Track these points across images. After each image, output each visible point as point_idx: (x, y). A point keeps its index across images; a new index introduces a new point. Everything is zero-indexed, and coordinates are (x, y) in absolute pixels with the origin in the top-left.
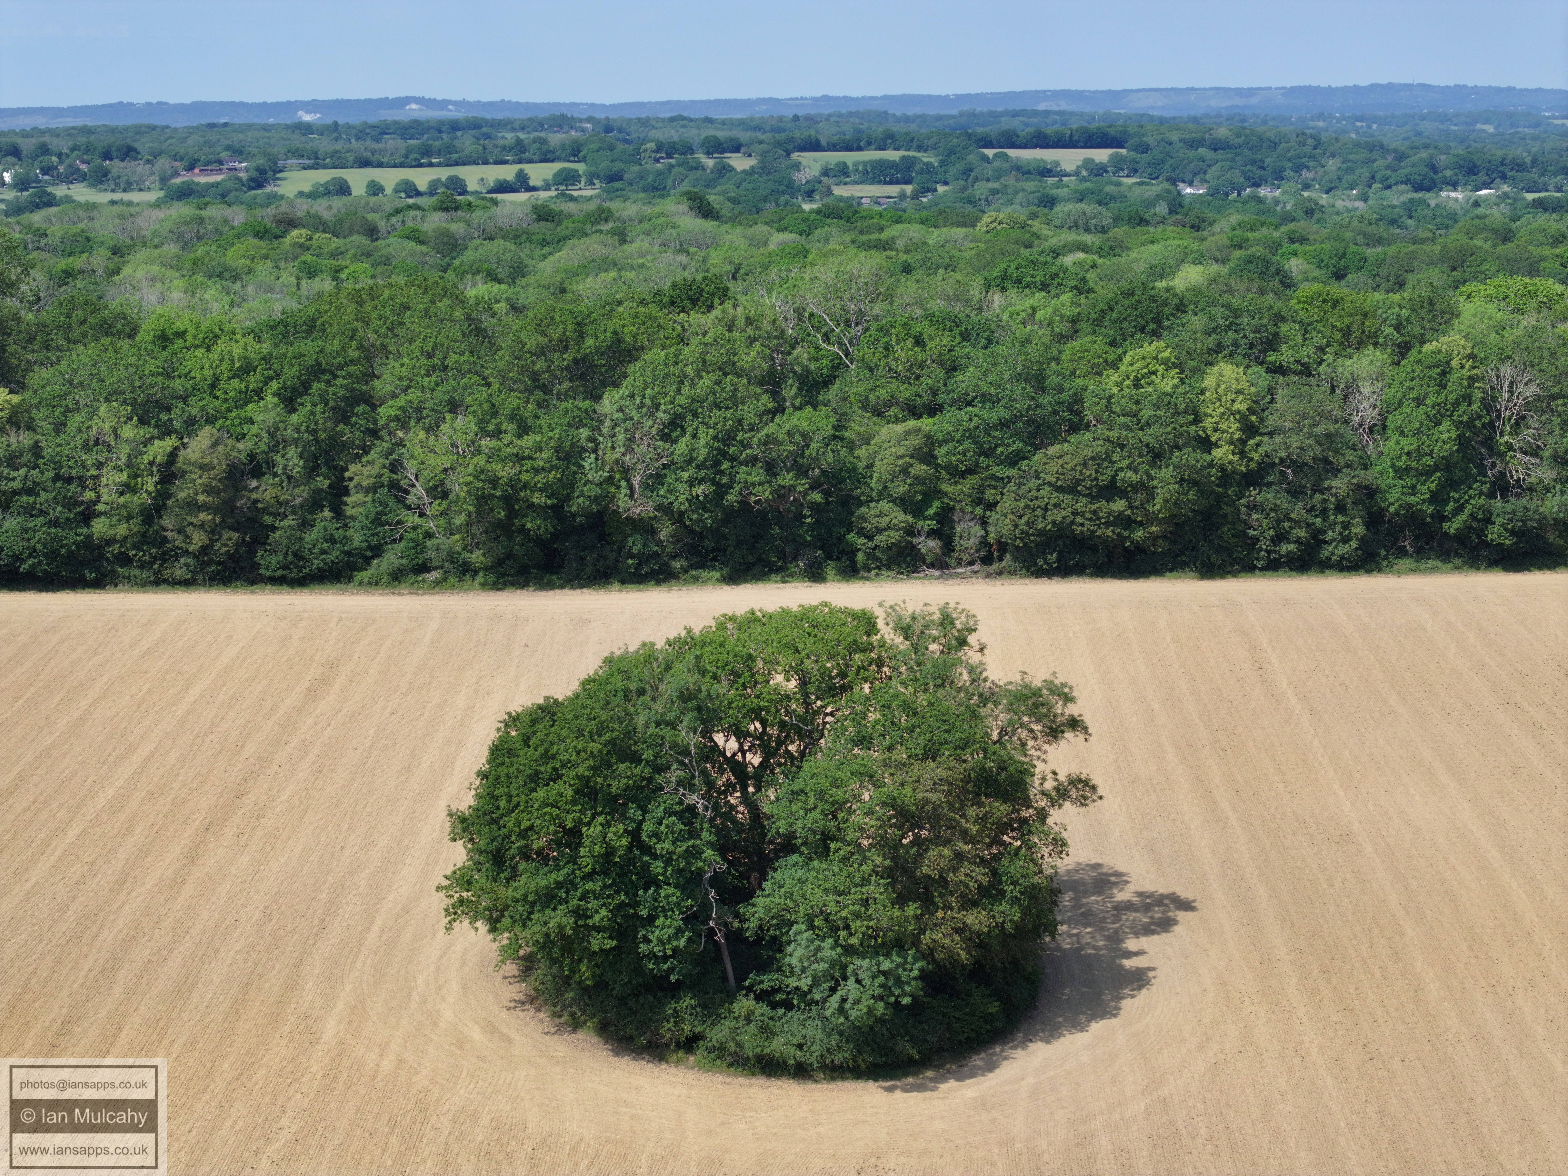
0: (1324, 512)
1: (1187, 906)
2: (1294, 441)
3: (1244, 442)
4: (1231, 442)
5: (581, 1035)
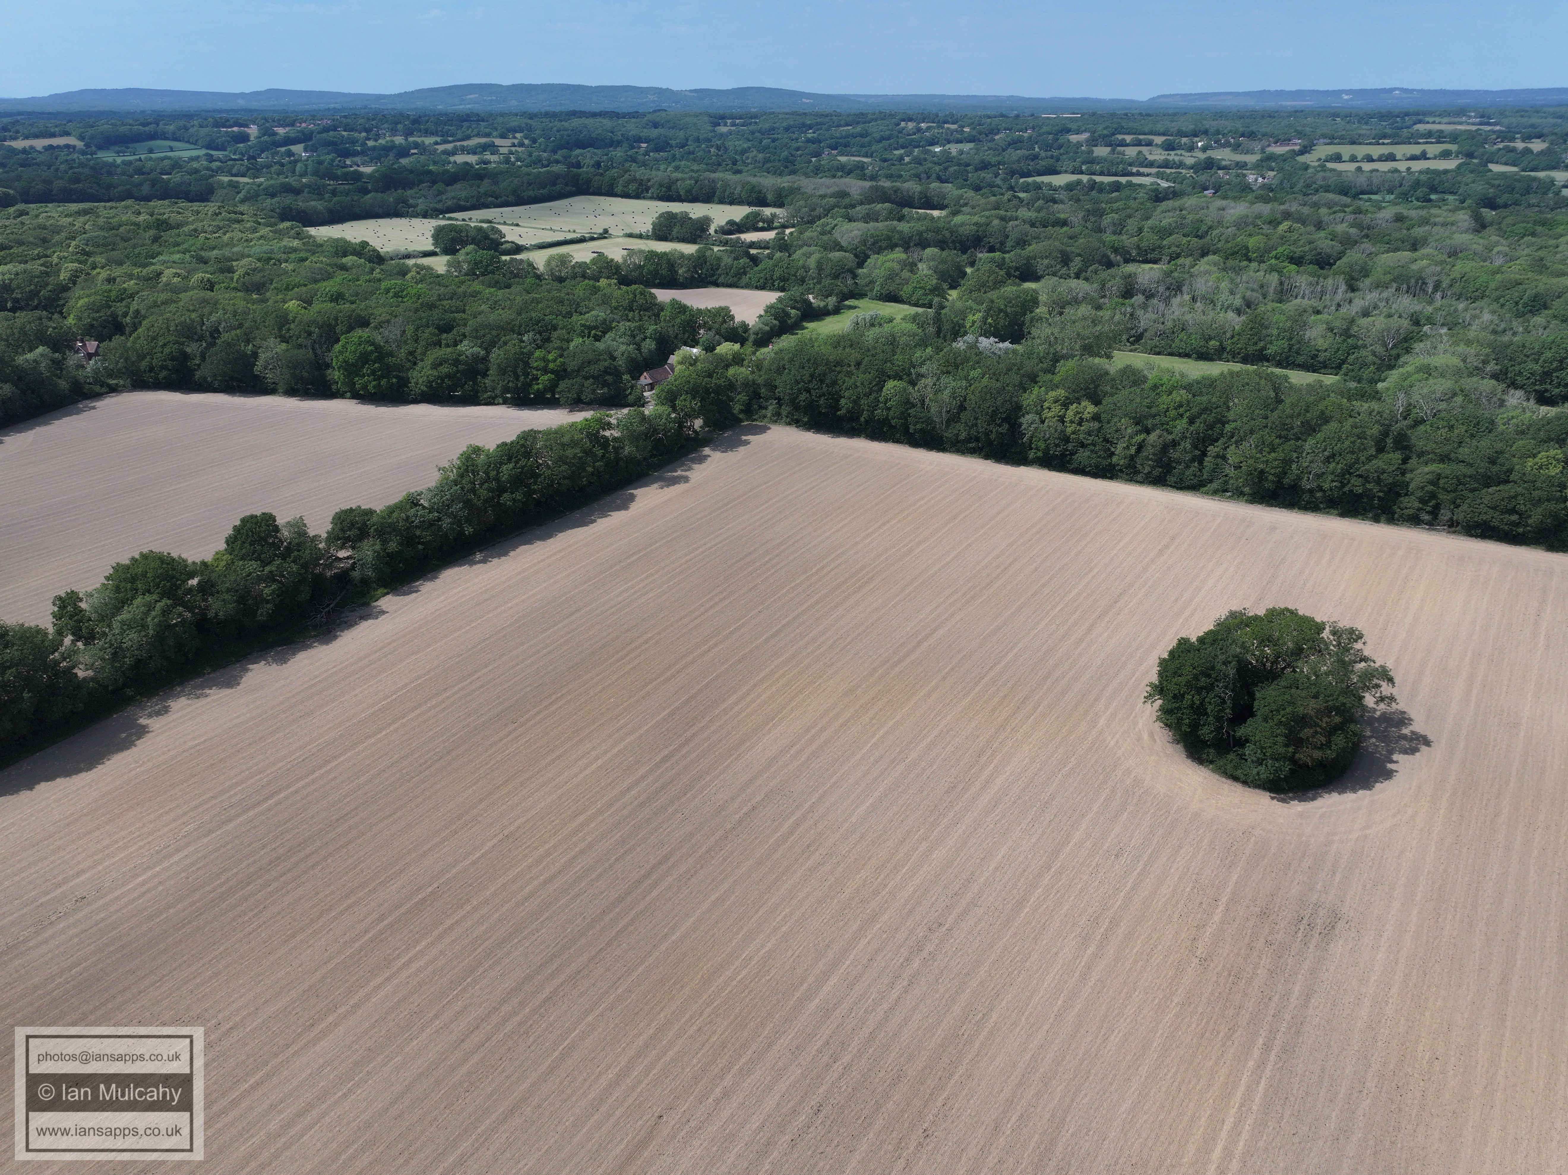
1: (1427, 743)
5: (1179, 746)
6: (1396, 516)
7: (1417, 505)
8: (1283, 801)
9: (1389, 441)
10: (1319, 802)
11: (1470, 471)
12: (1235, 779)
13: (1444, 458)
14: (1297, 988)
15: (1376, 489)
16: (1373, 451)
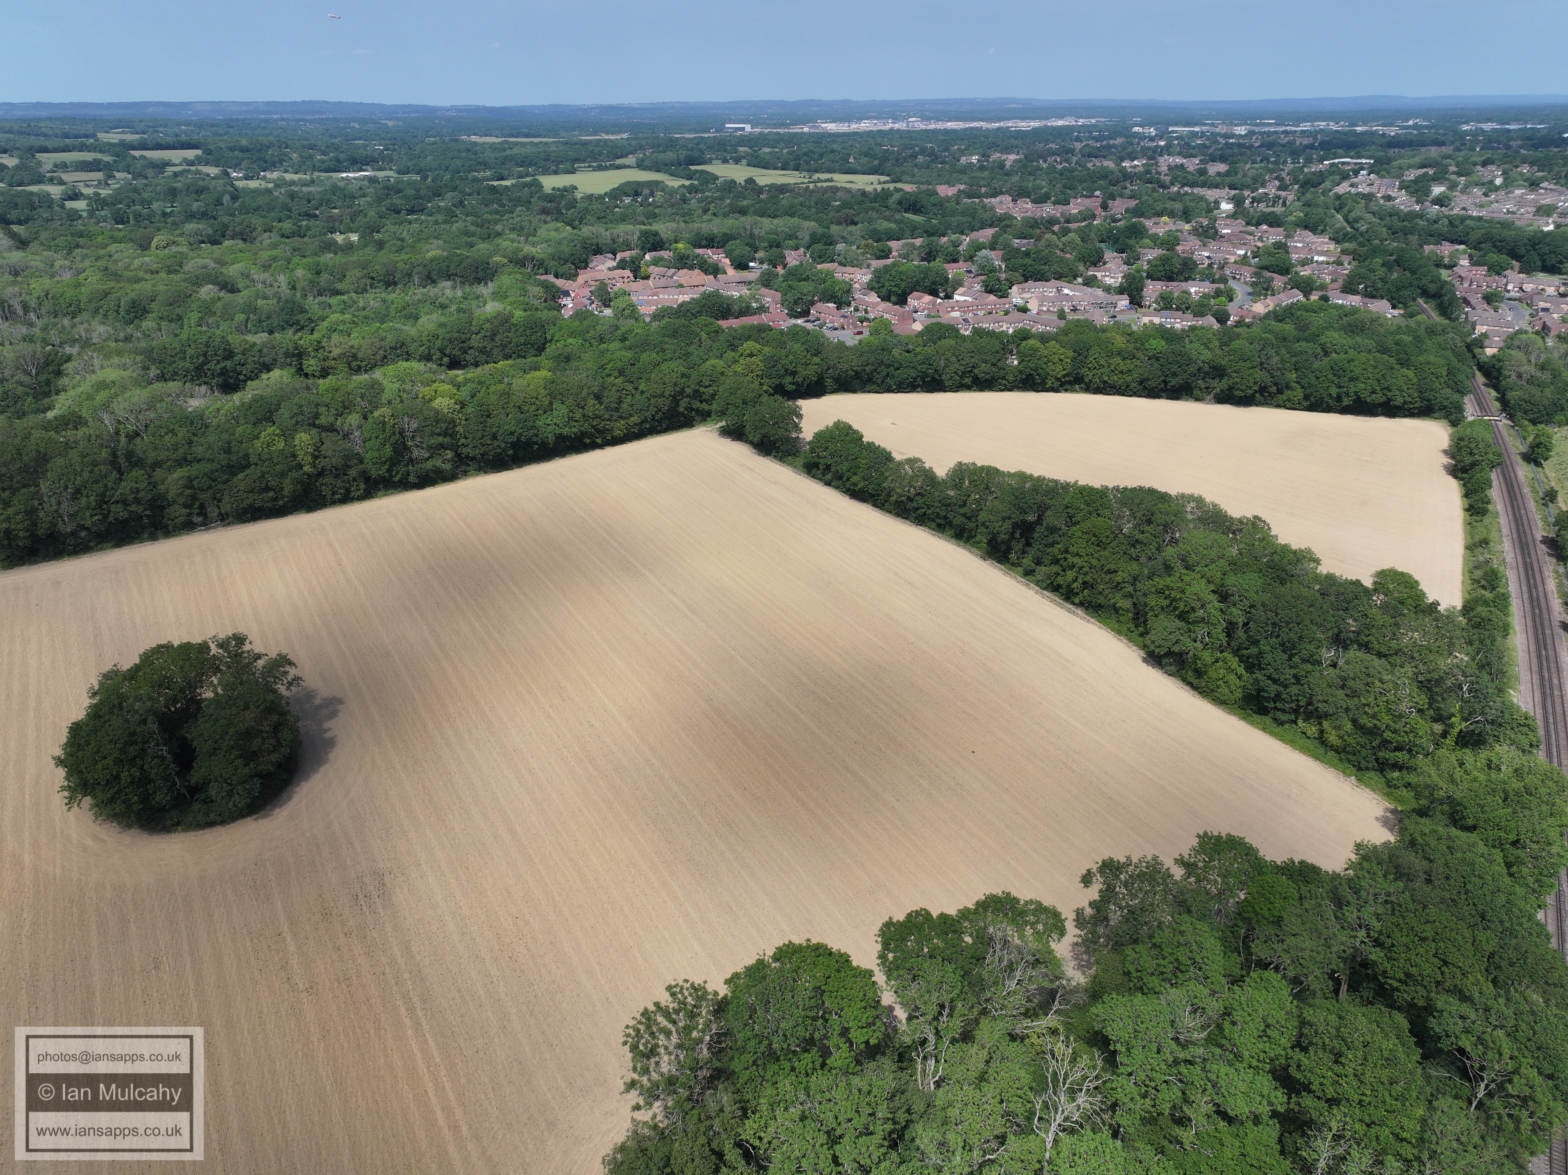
0: (349, 482)
1: (340, 701)
2: (333, 459)
3: (314, 463)
4: (309, 463)
6: (170, 528)
7: (185, 511)
8: (266, 816)
9: (122, 461)
10: (296, 799)
11: (215, 466)
12: (211, 824)
13: (183, 462)
14: (395, 949)
15: (140, 509)
16: (115, 475)
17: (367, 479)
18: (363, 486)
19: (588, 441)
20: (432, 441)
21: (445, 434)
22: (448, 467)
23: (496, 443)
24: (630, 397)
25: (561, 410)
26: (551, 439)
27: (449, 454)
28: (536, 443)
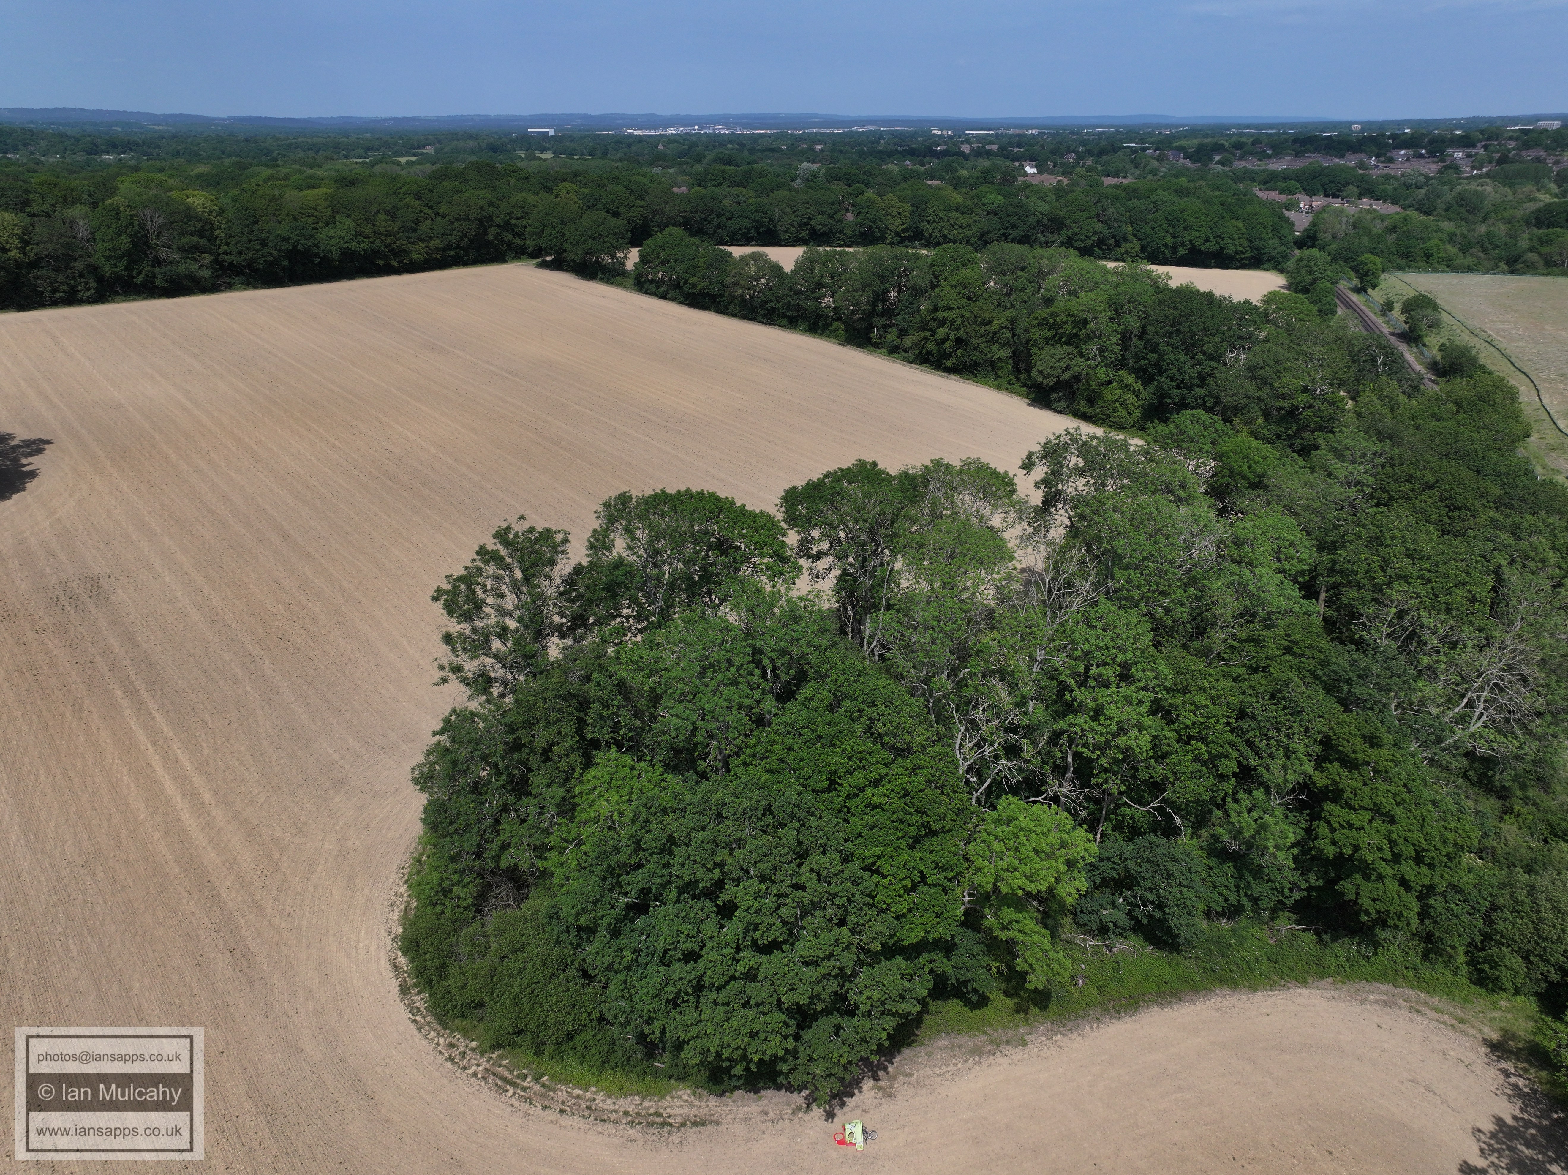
0: (74, 278)
2: (50, 246)
3: (24, 248)
4: (17, 248)
14: (111, 640)
17: (100, 280)
18: (93, 284)
19: (381, 262)
20: (184, 240)
21: (201, 233)
22: (206, 273)
23: (265, 250)
24: (429, 222)
25: (346, 224)
26: (336, 254)
27: (207, 258)
28: (316, 255)
